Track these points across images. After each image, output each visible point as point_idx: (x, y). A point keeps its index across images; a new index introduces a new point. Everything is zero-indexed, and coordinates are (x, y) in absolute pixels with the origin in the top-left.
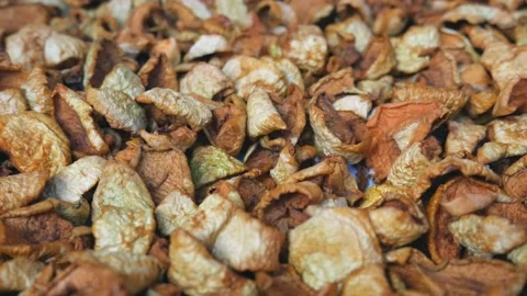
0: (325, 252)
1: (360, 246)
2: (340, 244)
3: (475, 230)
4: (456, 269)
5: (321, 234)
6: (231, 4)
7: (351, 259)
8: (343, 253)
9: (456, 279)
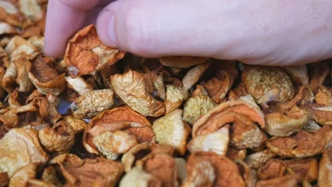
0: (9, 156)
1: (28, 152)
2: (17, 151)
3: (108, 140)
4: (90, 166)
5: (7, 145)
6: (30, 4)
7: (23, 160)
8: (18, 156)
9: (88, 172)
